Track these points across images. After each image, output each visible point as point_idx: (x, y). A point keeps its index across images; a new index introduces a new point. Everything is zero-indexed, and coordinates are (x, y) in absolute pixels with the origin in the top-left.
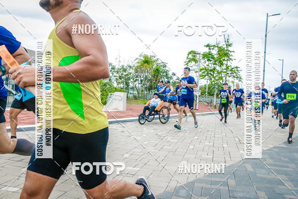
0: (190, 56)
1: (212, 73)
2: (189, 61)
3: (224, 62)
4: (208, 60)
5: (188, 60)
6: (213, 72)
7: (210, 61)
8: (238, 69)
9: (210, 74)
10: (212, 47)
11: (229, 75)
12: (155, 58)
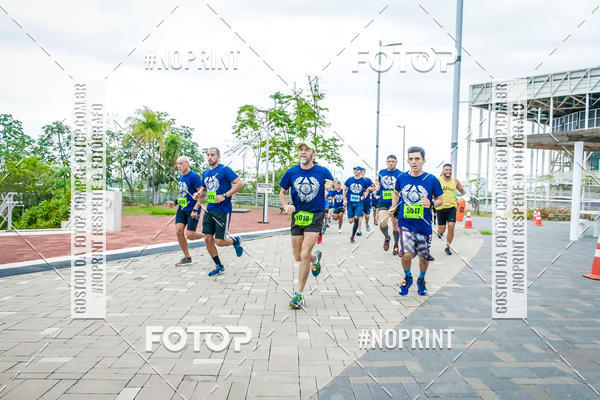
0: (244, 116)
1: (286, 150)
2: (242, 126)
3: (309, 129)
4: (277, 125)
5: (239, 124)
6: (289, 148)
7: (282, 126)
8: (337, 143)
9: (283, 151)
10: (285, 100)
11: (320, 154)
12: (168, 119)
